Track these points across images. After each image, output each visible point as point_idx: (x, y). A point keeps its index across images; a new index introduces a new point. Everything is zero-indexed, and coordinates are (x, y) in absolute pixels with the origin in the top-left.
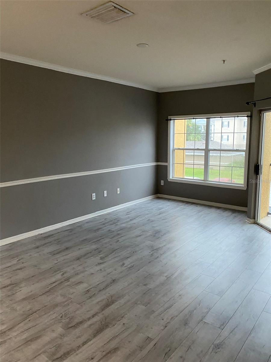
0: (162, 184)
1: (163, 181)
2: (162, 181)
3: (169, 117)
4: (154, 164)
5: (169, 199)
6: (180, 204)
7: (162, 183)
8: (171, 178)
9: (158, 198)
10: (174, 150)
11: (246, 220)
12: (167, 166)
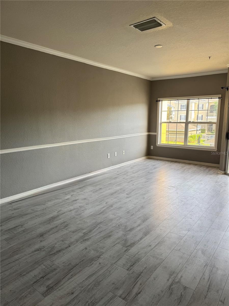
0: (151, 149)
1: (153, 146)
2: (151, 146)
3: (159, 99)
4: (147, 133)
5: (158, 160)
6: (167, 162)
7: (152, 147)
8: (159, 144)
9: (149, 158)
10: (162, 123)
11: (218, 172)
12: (156, 135)
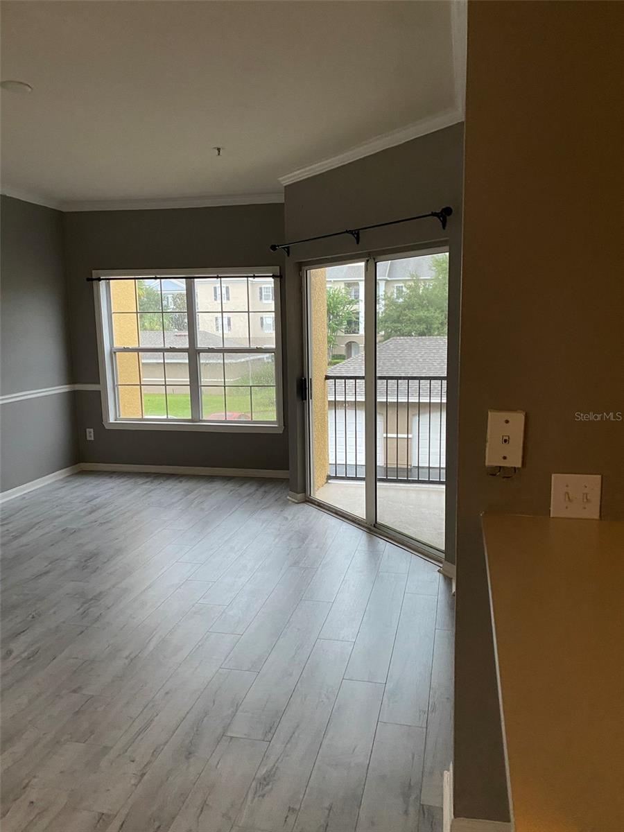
0: (88, 438)
1: (92, 430)
2: (88, 430)
3: (95, 274)
4: (64, 389)
5: (111, 474)
6: (140, 481)
7: (90, 434)
8: (112, 420)
9: (83, 473)
10: (115, 353)
11: (288, 497)
12: (100, 391)
